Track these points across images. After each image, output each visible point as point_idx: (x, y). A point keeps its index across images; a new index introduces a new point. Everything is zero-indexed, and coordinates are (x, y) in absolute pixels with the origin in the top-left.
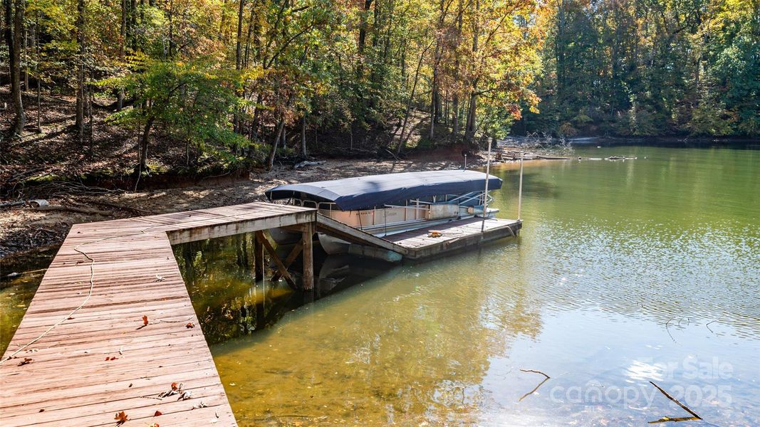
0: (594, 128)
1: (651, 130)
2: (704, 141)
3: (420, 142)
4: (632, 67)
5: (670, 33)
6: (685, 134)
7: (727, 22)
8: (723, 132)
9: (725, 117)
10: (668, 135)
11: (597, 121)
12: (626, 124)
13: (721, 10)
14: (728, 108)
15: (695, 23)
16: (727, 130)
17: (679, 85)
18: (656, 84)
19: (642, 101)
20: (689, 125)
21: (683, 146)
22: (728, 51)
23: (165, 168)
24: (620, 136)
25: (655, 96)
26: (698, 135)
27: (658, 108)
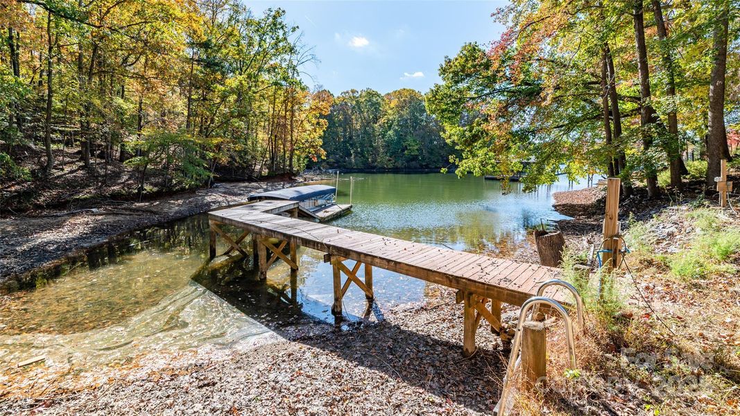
0: (336, 165)
1: (361, 166)
2: (383, 171)
3: (268, 173)
4: (351, 138)
5: (367, 124)
6: (374, 167)
7: (389, 120)
8: (389, 167)
9: (390, 160)
10: (368, 168)
11: (337, 162)
12: (351, 163)
13: (386, 115)
14: (390, 157)
15: (376, 120)
16: (391, 166)
17: (371, 146)
18: (362, 145)
19: (356, 152)
20: (376, 164)
21: (374, 173)
22: (391, 132)
23: (155, 189)
24: (348, 169)
25: (362, 151)
26: (380, 168)
27: (364, 156)
